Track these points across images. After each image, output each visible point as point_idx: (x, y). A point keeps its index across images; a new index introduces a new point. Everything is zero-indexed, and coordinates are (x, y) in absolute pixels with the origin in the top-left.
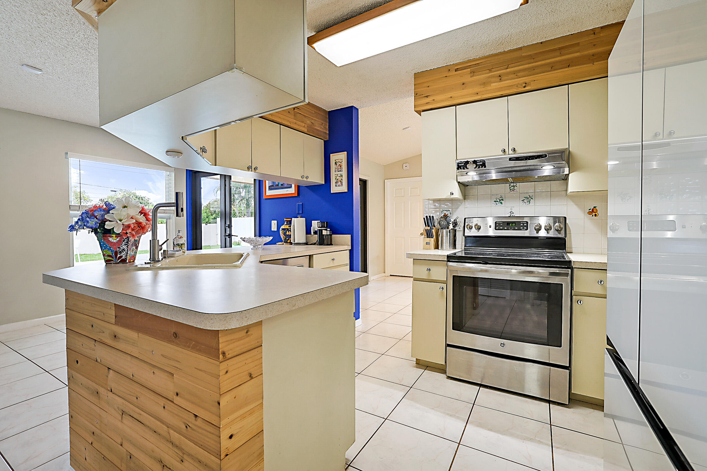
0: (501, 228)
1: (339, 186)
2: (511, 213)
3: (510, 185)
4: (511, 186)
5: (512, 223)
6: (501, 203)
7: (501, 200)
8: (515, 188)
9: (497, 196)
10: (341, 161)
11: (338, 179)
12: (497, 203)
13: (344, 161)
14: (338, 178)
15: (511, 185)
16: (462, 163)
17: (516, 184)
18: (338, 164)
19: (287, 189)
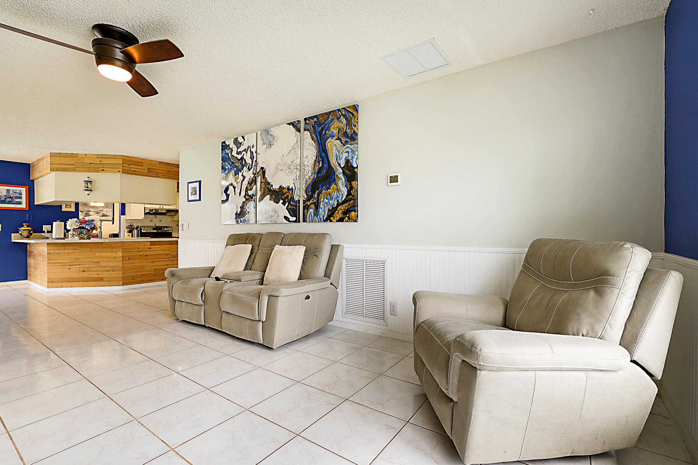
6: (152, 222)
19: (16, 205)
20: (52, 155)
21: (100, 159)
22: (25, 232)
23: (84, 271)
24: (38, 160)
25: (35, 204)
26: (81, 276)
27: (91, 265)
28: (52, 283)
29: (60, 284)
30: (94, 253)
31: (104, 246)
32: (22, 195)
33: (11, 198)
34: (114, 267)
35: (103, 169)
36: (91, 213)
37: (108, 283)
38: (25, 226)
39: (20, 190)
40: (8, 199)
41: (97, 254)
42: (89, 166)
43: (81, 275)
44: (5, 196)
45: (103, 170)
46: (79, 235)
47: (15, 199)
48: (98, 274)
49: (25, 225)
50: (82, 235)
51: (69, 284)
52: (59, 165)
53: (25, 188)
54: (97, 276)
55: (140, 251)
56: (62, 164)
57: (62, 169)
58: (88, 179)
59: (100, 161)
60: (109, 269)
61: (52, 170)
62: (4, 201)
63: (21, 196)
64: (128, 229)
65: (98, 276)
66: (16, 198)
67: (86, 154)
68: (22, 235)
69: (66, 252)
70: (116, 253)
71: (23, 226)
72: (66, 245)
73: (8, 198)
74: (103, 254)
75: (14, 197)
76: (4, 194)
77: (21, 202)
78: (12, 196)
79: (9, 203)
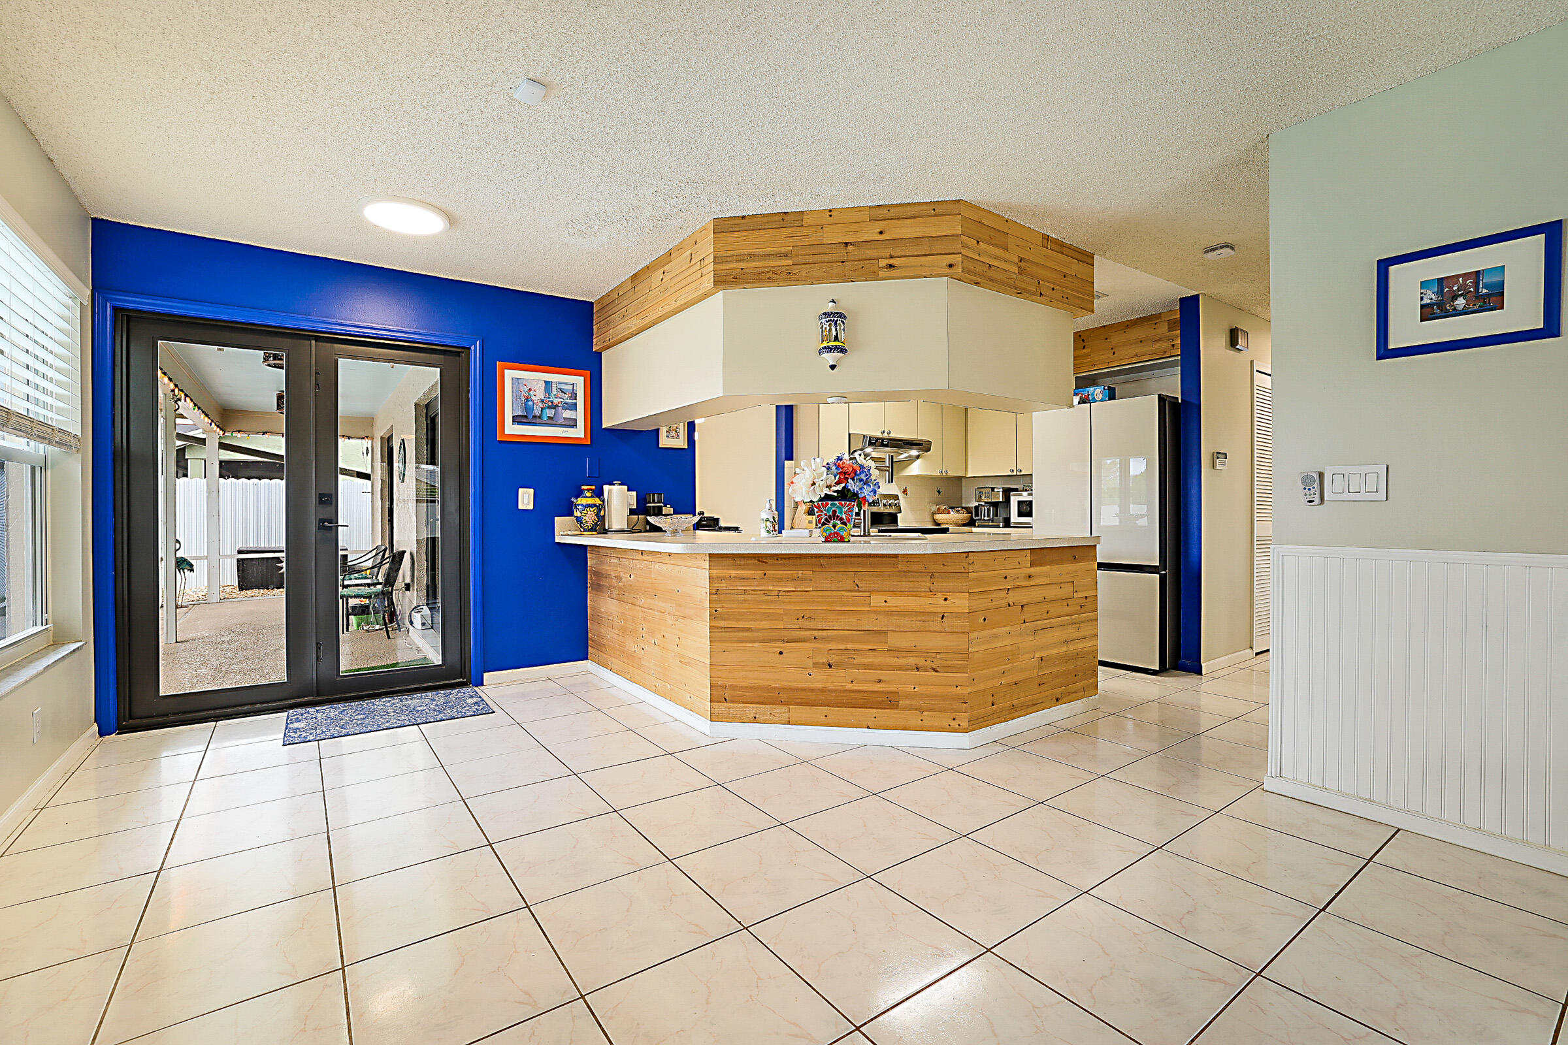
1: (673, 437)
11: (671, 427)
19: (565, 429)
20: (723, 227)
21: (880, 226)
22: (589, 513)
23: (830, 666)
24: (634, 277)
25: (603, 427)
26: (819, 685)
27: (853, 642)
28: (725, 704)
29: (751, 709)
30: (867, 594)
31: (902, 567)
32: (576, 399)
33: (553, 408)
34: (938, 656)
35: (892, 261)
37: (914, 718)
38: (588, 494)
39: (573, 384)
40: (548, 411)
41: (877, 601)
42: (842, 254)
43: (819, 679)
45: (891, 266)
46: (824, 524)
47: (563, 411)
48: (880, 681)
49: (588, 490)
50: (834, 526)
51: (781, 710)
52: (743, 260)
53: (583, 378)
54: (877, 687)
55: (1009, 589)
56: (751, 256)
57: (751, 274)
58: (832, 307)
59: (881, 233)
60: (921, 662)
61: (722, 281)
62: (540, 417)
63: (574, 401)
65: (881, 689)
67: (830, 211)
68: (582, 523)
69: (771, 588)
70: (946, 599)
71: (580, 494)
72: (770, 561)
73: (549, 407)
74: (896, 602)
75: (560, 405)
76: (539, 394)
77: (575, 420)
78: (556, 401)
79: (550, 422)
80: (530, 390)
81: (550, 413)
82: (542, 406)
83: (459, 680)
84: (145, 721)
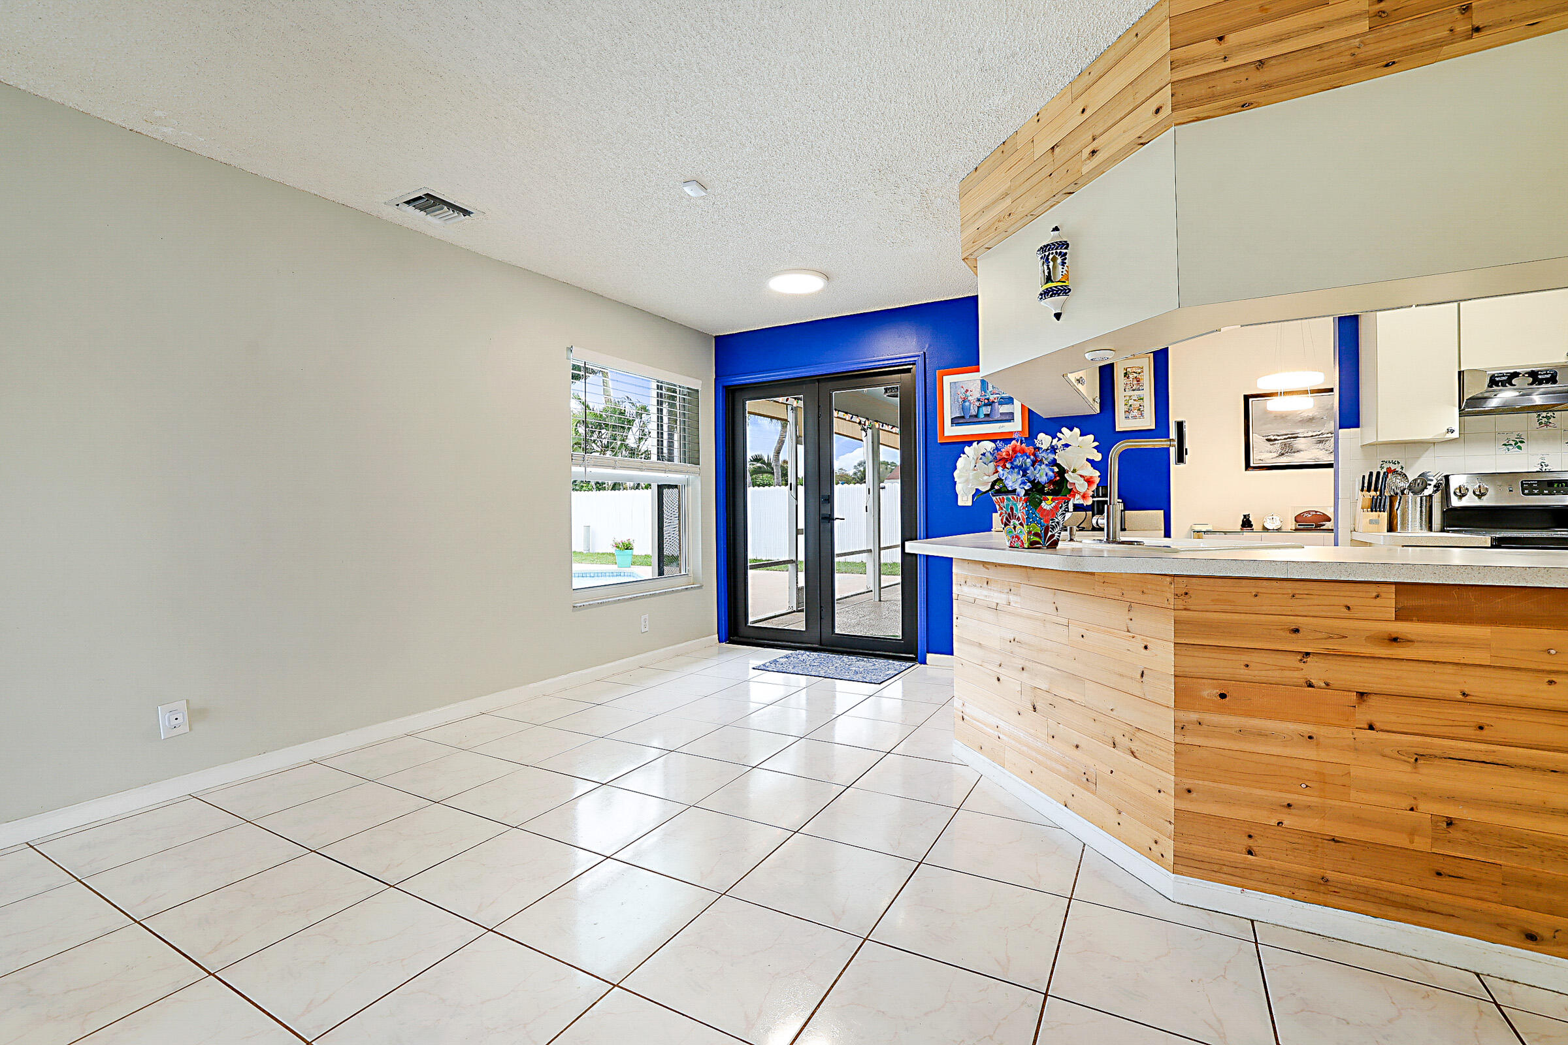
0: (1536, 491)
1: (1135, 417)
2: (1542, 465)
3: (1539, 415)
4: (1541, 418)
5: (1561, 483)
6: (1520, 448)
7: (1519, 443)
8: (1550, 421)
9: (1508, 436)
10: (1139, 371)
11: (1131, 405)
12: (1510, 447)
13: (1146, 370)
14: (1131, 402)
15: (1542, 415)
16: (1503, 376)
17: (1554, 414)
18: (1131, 376)
19: (1001, 424)
20: (965, 188)
21: (1082, 102)
23: (1035, 708)
33: (989, 405)
35: (1093, 146)
36: (1299, 443)
40: (984, 408)
44: (979, 400)
45: (1094, 152)
47: (999, 406)
48: (1077, 746)
50: (1014, 527)
55: (1308, 654)
59: (1084, 111)
62: (976, 416)
64: (1369, 490)
65: (1079, 758)
66: (1001, 403)
67: (1038, 114)
73: (986, 405)
75: (996, 401)
76: (975, 393)
77: (1012, 414)
78: (992, 398)
79: (987, 419)
80: (967, 391)
81: (986, 410)
82: (978, 405)
83: (911, 656)
84: (742, 639)
